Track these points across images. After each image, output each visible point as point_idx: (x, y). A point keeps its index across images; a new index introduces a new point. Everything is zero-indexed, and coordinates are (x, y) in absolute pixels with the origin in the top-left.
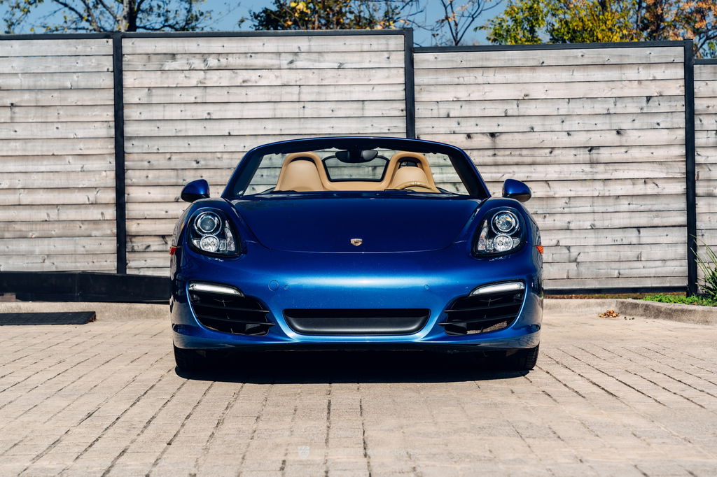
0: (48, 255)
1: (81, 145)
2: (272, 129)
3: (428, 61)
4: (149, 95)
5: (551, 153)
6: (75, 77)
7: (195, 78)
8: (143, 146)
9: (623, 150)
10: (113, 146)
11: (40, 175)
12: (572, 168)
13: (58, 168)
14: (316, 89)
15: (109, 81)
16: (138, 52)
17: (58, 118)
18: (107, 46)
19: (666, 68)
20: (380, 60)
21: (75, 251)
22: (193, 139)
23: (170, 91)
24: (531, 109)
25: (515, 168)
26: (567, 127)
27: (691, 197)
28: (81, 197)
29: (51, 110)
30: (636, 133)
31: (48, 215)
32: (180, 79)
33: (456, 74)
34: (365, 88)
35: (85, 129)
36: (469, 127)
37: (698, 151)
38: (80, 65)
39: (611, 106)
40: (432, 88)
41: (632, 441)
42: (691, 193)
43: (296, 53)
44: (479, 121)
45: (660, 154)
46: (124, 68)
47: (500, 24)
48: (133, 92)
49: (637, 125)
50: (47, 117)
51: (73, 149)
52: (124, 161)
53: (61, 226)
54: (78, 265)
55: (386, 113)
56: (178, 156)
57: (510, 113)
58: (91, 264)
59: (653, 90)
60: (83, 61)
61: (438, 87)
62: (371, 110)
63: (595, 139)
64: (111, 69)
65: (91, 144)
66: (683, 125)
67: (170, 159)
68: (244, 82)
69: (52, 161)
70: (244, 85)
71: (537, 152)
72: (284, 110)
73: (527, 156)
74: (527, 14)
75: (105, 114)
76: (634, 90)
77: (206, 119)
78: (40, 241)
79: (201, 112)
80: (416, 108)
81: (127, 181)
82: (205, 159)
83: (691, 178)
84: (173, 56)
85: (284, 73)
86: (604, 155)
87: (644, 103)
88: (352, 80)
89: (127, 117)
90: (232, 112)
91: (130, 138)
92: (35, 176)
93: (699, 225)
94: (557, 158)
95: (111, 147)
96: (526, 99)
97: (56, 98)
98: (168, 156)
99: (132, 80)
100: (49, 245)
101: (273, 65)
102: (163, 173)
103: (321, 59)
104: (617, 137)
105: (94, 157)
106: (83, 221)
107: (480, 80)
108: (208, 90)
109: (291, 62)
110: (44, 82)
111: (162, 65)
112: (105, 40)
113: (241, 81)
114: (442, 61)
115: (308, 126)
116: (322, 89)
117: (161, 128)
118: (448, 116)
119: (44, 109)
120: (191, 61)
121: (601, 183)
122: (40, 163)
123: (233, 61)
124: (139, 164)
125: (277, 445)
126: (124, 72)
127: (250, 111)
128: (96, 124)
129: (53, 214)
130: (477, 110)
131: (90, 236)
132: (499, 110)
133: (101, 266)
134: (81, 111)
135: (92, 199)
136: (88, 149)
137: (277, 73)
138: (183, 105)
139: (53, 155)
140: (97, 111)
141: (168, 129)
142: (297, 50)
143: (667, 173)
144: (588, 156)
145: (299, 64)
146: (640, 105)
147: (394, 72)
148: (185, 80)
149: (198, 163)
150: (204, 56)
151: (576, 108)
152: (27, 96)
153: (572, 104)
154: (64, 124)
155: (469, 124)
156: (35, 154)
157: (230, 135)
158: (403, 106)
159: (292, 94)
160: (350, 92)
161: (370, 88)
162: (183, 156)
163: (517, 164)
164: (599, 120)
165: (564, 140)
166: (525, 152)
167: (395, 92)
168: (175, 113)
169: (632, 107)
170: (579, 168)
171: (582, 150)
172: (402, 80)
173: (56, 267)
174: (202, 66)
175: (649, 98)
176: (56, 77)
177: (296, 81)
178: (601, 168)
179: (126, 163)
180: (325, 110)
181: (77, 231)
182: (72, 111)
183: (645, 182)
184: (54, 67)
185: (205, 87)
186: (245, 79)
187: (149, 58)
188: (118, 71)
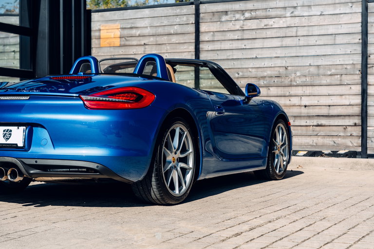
2: (280, 54)
4: (213, 36)
6: (175, 27)
7: (238, 25)
14: (306, 28)
15: (192, 29)
16: (208, 11)
17: (167, 50)
18: (192, 9)
20: (346, 8)
22: (236, 60)
23: (224, 33)
29: (163, 46)
34: (336, 27)
35: (180, 56)
38: (178, 20)
43: (295, 7)
46: (201, 21)
48: (204, 34)
50: (161, 50)
52: (199, 74)
55: (349, 41)
56: (228, 71)
60: (180, 18)
62: (340, 40)
64: (194, 22)
70: (265, 28)
72: (287, 42)
75: (190, 47)
77: (243, 49)
79: (241, 44)
80: (368, 37)
82: (243, 72)
84: (226, 13)
85: (288, 20)
88: (328, 21)
89: (202, 49)
90: (258, 44)
97: (166, 40)
99: (205, 28)
101: (281, 15)
103: (310, 10)
105: (184, 72)
108: (245, 32)
109: (292, 13)
110: (160, 30)
111: (220, 18)
112: (191, 6)
113: (264, 25)
115: (301, 51)
116: (310, 28)
117: (220, 55)
119: (160, 46)
120: (235, 15)
123: (259, 13)
124: (207, 76)
126: (200, 24)
127: (268, 43)
128: (185, 53)
134: (178, 46)
137: (284, 19)
138: (231, 41)
140: (185, 46)
141: (223, 55)
142: (296, 5)
145: (296, 13)
147: (355, 15)
148: (233, 26)
149: (238, 74)
150: (243, 12)
152: (152, 39)
154: (170, 54)
157: (256, 58)
158: (360, 37)
159: (292, 32)
160: (327, 29)
161: (339, 26)
162: (230, 70)
167: (355, 28)
168: (227, 45)
172: (360, 20)
174: (242, 18)
176: (166, 28)
177: (295, 24)
179: (200, 75)
180: (311, 41)
182: (174, 46)
184: (165, 22)
185: (243, 30)
186: (266, 24)
187: (214, 15)
188: (197, 24)
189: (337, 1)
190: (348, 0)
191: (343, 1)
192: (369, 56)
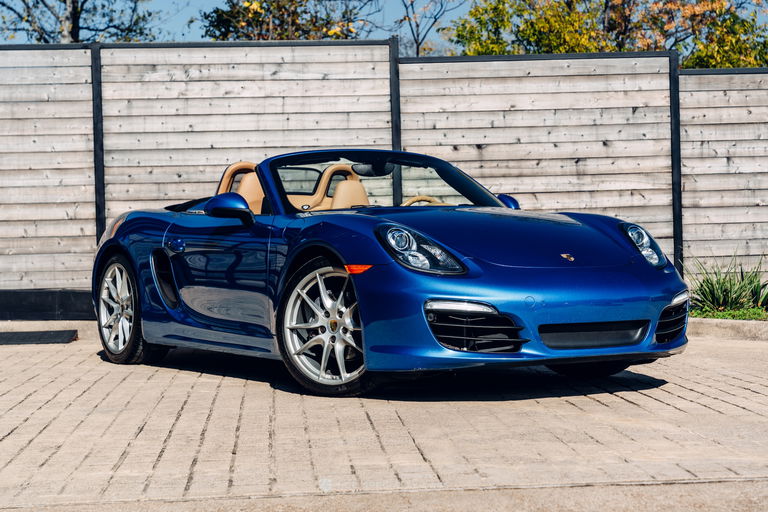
0: (26, 273)
1: (59, 159)
2: (256, 142)
3: (413, 71)
4: (129, 107)
5: (538, 164)
6: (52, 89)
7: (176, 89)
8: (123, 160)
9: (610, 161)
10: (92, 159)
11: (17, 190)
12: (559, 180)
13: (35, 182)
14: (300, 101)
15: (87, 93)
16: (118, 63)
17: (35, 131)
18: (85, 56)
19: (652, 79)
20: (365, 71)
21: (54, 268)
22: (174, 152)
23: (150, 103)
24: (518, 120)
25: (502, 180)
26: (553, 138)
27: (677, 207)
28: (59, 213)
29: (28, 123)
30: (623, 145)
31: (26, 231)
33: (442, 85)
34: (350, 100)
35: (63, 142)
36: (456, 138)
37: (684, 162)
38: (58, 76)
39: (598, 116)
40: (418, 99)
42: (677, 204)
43: (279, 64)
44: (464, 132)
45: (647, 165)
46: (103, 79)
47: (463, 25)
48: (111, 104)
49: (623, 135)
50: (23, 131)
51: (50, 164)
52: (103, 176)
53: (39, 242)
54: (57, 282)
55: (371, 125)
56: (160, 170)
57: (496, 124)
58: (70, 281)
59: (639, 101)
60: (61, 72)
61: (424, 99)
62: (357, 121)
63: (582, 150)
64: (90, 80)
65: (70, 158)
66: (669, 136)
67: (151, 172)
69: (29, 175)
70: (226, 97)
71: (524, 164)
72: (268, 122)
73: (514, 168)
74: (492, 15)
75: (83, 127)
76: (619, 101)
77: (188, 132)
78: (17, 258)
79: (182, 124)
80: (402, 120)
81: (107, 196)
82: (187, 173)
83: (677, 190)
84: (153, 67)
85: (268, 84)
86: (591, 166)
87: (630, 115)
88: (337, 90)
89: (106, 130)
90: (215, 124)
91: (110, 151)
92: (11, 191)
93: (686, 236)
94: (544, 170)
95: (89, 161)
96: (513, 110)
97: (32, 111)
98: (149, 169)
99: (111, 92)
100: (26, 262)
101: (256, 76)
102: (144, 187)
103: (306, 70)
104: (604, 148)
105: (72, 171)
106: (62, 238)
107: (466, 91)
108: (190, 102)
109: (275, 73)
110: (20, 94)
111: (142, 76)
112: (83, 51)
113: (224, 92)
114: (428, 72)
115: (293, 138)
116: (307, 101)
117: (142, 142)
119: (21, 122)
120: (171, 72)
121: (588, 195)
122: (16, 178)
123: (215, 72)
124: (120, 178)
125: (337, 453)
126: (102, 84)
127: (233, 123)
128: (74, 137)
129: (31, 230)
130: (463, 122)
131: (69, 252)
132: (485, 121)
133: (81, 283)
134: (59, 124)
135: (71, 215)
136: (66, 162)
137: (260, 84)
138: (164, 118)
139: (30, 169)
140: (75, 124)
141: (148, 142)
142: (280, 61)
143: (654, 184)
144: (575, 167)
145: (282, 75)
146: (626, 116)
147: (380, 82)
148: (166, 91)
149: (180, 176)
150: (186, 68)
151: (562, 118)
152: (2, 108)
153: (559, 115)
154: (41, 137)
155: (455, 136)
156: (12, 168)
157: (212, 148)
158: (389, 118)
159: (276, 105)
160: (335, 103)
161: (355, 100)
162: (164, 169)
163: (504, 176)
164: (586, 132)
165: (552, 151)
166: (511, 164)
167: (380, 103)
168: (154, 125)
169: (618, 119)
170: (566, 180)
171: (569, 162)
172: (387, 91)
173: (35, 285)
174: (183, 77)
175: (635, 109)
176: (32, 89)
177: (280, 93)
178: (588, 179)
179: (106, 177)
180: (309, 122)
181: (56, 248)
182: (51, 123)
183: (632, 194)
184: (30, 78)
185: (187, 99)
186: (228, 90)
187: (129, 70)
188: (97, 83)
189: (350, 58)
190: (368, 58)
191: (359, 58)
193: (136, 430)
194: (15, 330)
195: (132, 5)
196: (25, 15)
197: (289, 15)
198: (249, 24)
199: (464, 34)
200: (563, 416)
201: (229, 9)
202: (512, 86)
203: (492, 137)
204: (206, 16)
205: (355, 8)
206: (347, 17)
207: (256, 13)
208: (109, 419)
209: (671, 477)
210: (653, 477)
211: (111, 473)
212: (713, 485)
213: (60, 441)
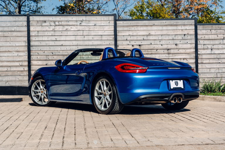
0: (7, 81)
1: (17, 48)
2: (75, 44)
3: (121, 23)
4: (38, 33)
5: (157, 51)
6: (15, 27)
7: (52, 28)
8: (36, 48)
9: (177, 50)
11: (5, 57)
12: (163, 55)
13: (10, 55)
14: (88, 32)
15: (26, 29)
16: (35, 20)
17: (10, 40)
18: (25, 18)
19: (190, 26)
20: (107, 23)
21: (16, 80)
22: (51, 46)
23: (44, 32)
24: (151, 38)
25: (146, 55)
26: (161, 43)
28: (17, 64)
29: (8, 37)
30: (181, 45)
31: (7, 69)
32: (47, 28)
33: (129, 27)
34: (102, 32)
35: (18, 43)
37: (199, 50)
38: (17, 24)
39: (174, 37)
40: (122, 31)
41: (203, 132)
42: (197, 62)
43: (82, 21)
44: (136, 41)
45: (188, 51)
48: (33, 32)
49: (181, 43)
50: (7, 40)
51: (15, 49)
53: (11, 72)
54: (17, 84)
55: (109, 39)
56: (47, 51)
57: (145, 39)
58: (20, 84)
59: (186, 33)
61: (124, 31)
62: (104, 38)
63: (169, 47)
64: (26, 25)
66: (194, 43)
67: (44, 52)
68: (66, 29)
69: (8, 53)
71: (153, 50)
72: (78, 38)
73: (150, 51)
74: (140, 8)
75: (24, 39)
76: (180, 32)
77: (55, 40)
78: (5, 77)
79: (53, 38)
80: (117, 37)
81: (31, 59)
82: (55, 52)
83: (197, 58)
84: (45, 22)
85: (78, 27)
86: (172, 51)
87: (183, 36)
88: (98, 29)
89: (31, 40)
90: (63, 38)
91: (32, 46)
92: (3, 57)
93: (199, 72)
95: (26, 49)
96: (149, 35)
97: (9, 34)
98: (44, 51)
99: (33, 29)
100: (7, 78)
101: (75, 24)
102: (42, 56)
103: (89, 23)
104: (176, 46)
105: (22, 52)
106: (18, 71)
107: (136, 29)
108: (56, 32)
109: (80, 24)
110: (6, 29)
111: (42, 24)
114: (125, 24)
115: (86, 42)
116: (90, 32)
118: (127, 40)
119: (6, 37)
120: (50, 23)
122: (5, 53)
123: (63, 23)
124: (35, 54)
125: (106, 135)
126: (30, 26)
127: (68, 38)
128: (22, 42)
129: (9, 69)
130: (135, 38)
131: (20, 75)
132: (142, 38)
133: (23, 84)
134: (17, 38)
135: (21, 64)
136: (20, 49)
137: (76, 27)
138: (48, 36)
139: (9, 51)
140: (22, 38)
141: (43, 43)
142: (82, 20)
143: (190, 57)
144: (167, 52)
145: (83, 24)
146: (182, 37)
147: (111, 27)
148: (49, 29)
149: (53, 53)
150: (54, 22)
151: (164, 37)
152: (1, 33)
153: (163, 36)
154: (12, 42)
155: (133, 42)
156: (3, 51)
157: (62, 45)
158: (114, 37)
159: (81, 33)
160: (98, 32)
161: (104, 31)
162: (48, 51)
164: (170, 41)
165: (160, 47)
166: (149, 50)
167: (111, 33)
168: (45, 38)
169: (180, 38)
170: (165, 55)
171: (166, 50)
172: (113, 29)
173: (10, 85)
174: (54, 24)
175: (185, 35)
176: (10, 28)
177: (82, 29)
178: (171, 55)
179: (31, 53)
180: (90, 38)
181: (16, 74)
182: (15, 38)
183: (184, 59)
184: (9, 24)
185: (55, 31)
187: (38, 22)
188: (28, 26)
189: (102, 19)
190: (108, 19)
191: (105, 19)
192: (118, 46)
193: (44, 128)
194: (4, 98)
195: (36, 4)
196: (5, 7)
197: (81, 8)
198: (70, 10)
199: (132, 13)
200: (171, 124)
201: (64, 6)
202: (149, 28)
203: (144, 43)
204: (58, 8)
205: (101, 6)
206: (99, 8)
207: (72, 7)
208: (36, 125)
209: (207, 142)
210: (202, 142)
211: (39, 141)
212: (220, 145)
213: (22, 131)
